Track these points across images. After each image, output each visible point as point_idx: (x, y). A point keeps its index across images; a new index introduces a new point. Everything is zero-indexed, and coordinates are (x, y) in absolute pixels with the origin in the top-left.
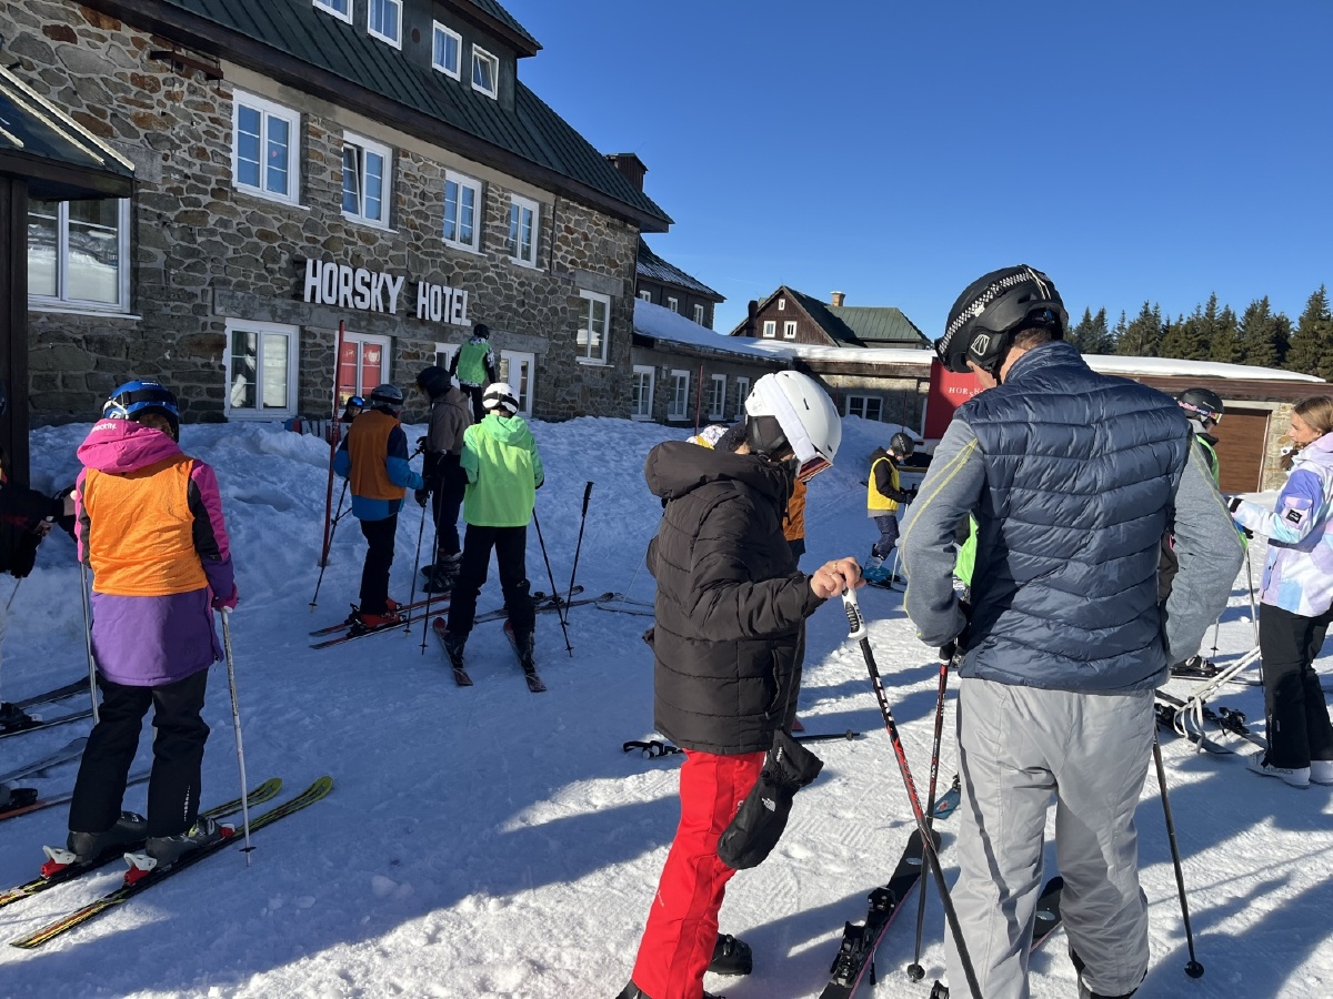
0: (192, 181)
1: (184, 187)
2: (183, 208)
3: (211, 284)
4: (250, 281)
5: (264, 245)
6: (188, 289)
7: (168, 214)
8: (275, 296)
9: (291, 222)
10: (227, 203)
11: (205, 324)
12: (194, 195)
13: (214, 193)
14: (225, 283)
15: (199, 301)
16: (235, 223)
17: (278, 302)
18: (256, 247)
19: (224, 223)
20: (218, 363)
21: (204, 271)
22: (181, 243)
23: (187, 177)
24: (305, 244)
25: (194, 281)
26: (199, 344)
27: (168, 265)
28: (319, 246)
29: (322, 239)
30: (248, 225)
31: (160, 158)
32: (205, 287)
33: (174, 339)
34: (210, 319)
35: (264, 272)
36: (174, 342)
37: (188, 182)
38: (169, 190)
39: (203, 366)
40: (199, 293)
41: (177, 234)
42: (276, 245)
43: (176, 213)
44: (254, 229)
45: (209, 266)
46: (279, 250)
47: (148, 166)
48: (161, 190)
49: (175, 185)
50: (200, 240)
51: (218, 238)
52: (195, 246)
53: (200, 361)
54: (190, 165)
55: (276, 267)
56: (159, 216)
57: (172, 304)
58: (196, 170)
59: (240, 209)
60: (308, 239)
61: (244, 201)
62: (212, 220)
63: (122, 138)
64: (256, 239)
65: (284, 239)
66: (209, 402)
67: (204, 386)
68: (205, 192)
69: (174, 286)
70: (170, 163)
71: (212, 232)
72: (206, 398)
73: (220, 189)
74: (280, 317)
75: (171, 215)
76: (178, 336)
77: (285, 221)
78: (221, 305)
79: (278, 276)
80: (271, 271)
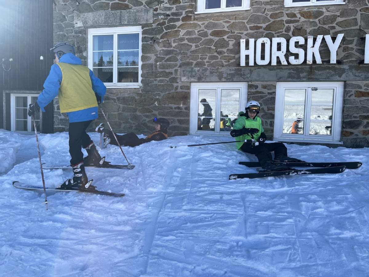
0: (171, 17)
1: (166, 21)
2: (165, 31)
3: (180, 66)
4: (205, 61)
5: (216, 39)
6: (167, 71)
7: (157, 36)
8: (223, 66)
9: (237, 21)
10: (191, 22)
11: (177, 88)
12: (172, 24)
13: (184, 19)
14: (189, 64)
15: (173, 76)
16: (196, 31)
17: (223, 70)
18: (211, 41)
19: (189, 33)
20: (185, 106)
21: (176, 60)
22: (164, 48)
23: (168, 15)
24: (250, 31)
25: (169, 67)
26: (173, 97)
27: (156, 61)
28: (261, 30)
29: (264, 26)
30: (206, 30)
31: (152, 11)
32: (176, 68)
33: (160, 96)
34: (180, 84)
35: (215, 54)
36: (160, 98)
37: (169, 18)
38: (158, 25)
39: (175, 108)
40: (173, 72)
41: (161, 45)
42: (225, 37)
43: (161, 35)
44: (210, 32)
45: (179, 57)
46: (227, 40)
47: (145, 17)
48: (154, 26)
49: (161, 21)
50: (174, 45)
51: (186, 42)
52: (172, 49)
53: (174, 106)
54: (169, 9)
55: (225, 50)
56: (152, 39)
57: (158, 79)
58: (174, 10)
59: (200, 23)
60: (251, 28)
61: (203, 18)
62: (182, 33)
63: (134, 7)
64: (210, 37)
65: (232, 32)
66: (178, 127)
67: (176, 119)
68: (178, 20)
69: (160, 70)
70: (159, 11)
71: (182, 39)
72: (177, 124)
73: (187, 16)
74: (225, 78)
75: (159, 37)
76: (162, 94)
77: (232, 21)
78: (184, 76)
79: (226, 54)
80: (220, 53)
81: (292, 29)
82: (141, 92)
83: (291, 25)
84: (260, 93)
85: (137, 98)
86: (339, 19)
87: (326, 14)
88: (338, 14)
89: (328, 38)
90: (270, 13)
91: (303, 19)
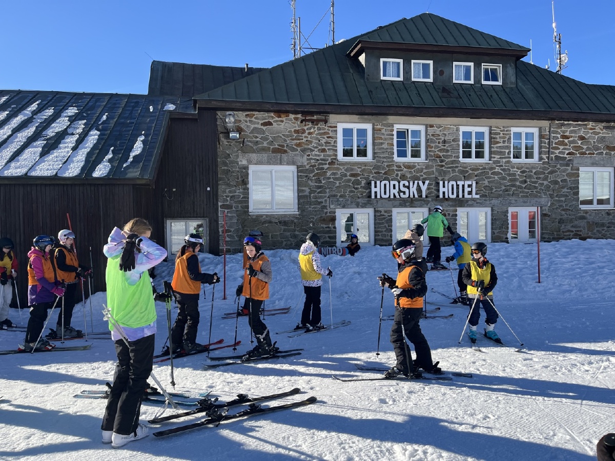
0: (320, 161)
1: (317, 164)
2: (316, 172)
3: (329, 197)
4: (346, 194)
5: (353, 179)
6: (319, 200)
7: (310, 175)
8: (359, 198)
9: (366, 168)
10: (335, 166)
11: (326, 213)
12: (321, 166)
13: (329, 164)
14: (335, 196)
15: (323, 204)
16: (339, 173)
17: (359, 200)
18: (349, 181)
19: (334, 174)
20: (333, 226)
21: (325, 193)
22: (316, 184)
23: (318, 160)
24: (374, 175)
25: (321, 197)
26: (324, 220)
27: (310, 193)
28: (381, 175)
29: (383, 172)
30: (345, 172)
31: (306, 156)
32: (326, 198)
33: (313, 219)
34: (329, 210)
35: (353, 189)
36: (314, 220)
37: (319, 162)
38: (310, 166)
39: (326, 228)
40: (324, 201)
41: (314, 181)
42: (359, 178)
43: (313, 174)
44: (348, 174)
45: (328, 190)
46: (360, 180)
47: (301, 160)
48: (307, 167)
49: (313, 164)
50: (323, 182)
51: (332, 180)
52: (322, 184)
53: (324, 226)
54: (319, 156)
55: (359, 186)
56: (306, 176)
57: (312, 206)
58: (322, 157)
59: (341, 167)
60: (375, 173)
61: (343, 164)
62: (328, 174)
63: (291, 152)
64: (349, 177)
65: (363, 175)
66: (329, 241)
67: (327, 235)
68: (326, 164)
69: (313, 200)
70: (311, 157)
71: (329, 178)
72: (328, 239)
73: (332, 162)
74: (361, 206)
75: (311, 175)
76: (315, 218)
77: (363, 168)
78: (333, 204)
79: (360, 190)
80: (357, 189)
81: (399, 175)
82: (298, 216)
83: (399, 173)
84: (383, 215)
85: (295, 221)
86: (425, 171)
87: (418, 167)
88: (424, 167)
89: (421, 183)
90: (386, 164)
91: (405, 169)
